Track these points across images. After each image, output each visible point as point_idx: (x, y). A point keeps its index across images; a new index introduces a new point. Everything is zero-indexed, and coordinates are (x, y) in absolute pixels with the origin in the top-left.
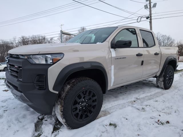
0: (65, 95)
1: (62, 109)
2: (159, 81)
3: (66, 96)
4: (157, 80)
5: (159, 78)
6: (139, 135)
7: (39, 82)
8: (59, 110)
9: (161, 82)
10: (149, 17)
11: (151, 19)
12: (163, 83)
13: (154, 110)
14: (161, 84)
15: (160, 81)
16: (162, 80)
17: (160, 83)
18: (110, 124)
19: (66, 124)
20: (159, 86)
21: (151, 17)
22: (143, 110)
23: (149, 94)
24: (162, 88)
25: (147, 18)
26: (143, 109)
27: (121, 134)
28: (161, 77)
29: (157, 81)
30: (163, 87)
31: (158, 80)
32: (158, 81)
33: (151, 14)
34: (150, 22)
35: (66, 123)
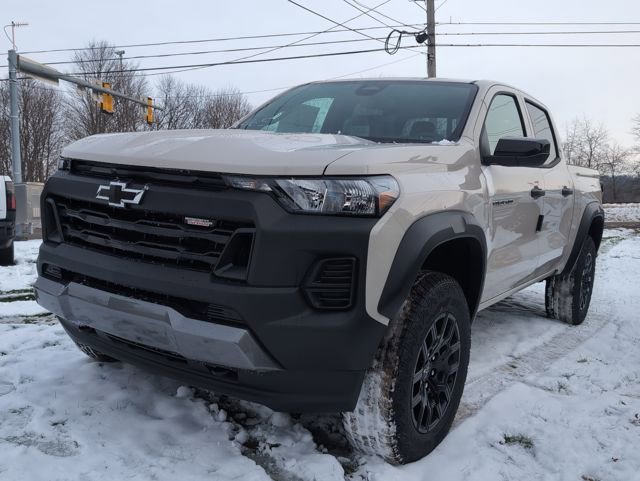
0: (399, 333)
1: (393, 385)
2: (557, 294)
3: (402, 338)
4: (550, 289)
5: (557, 280)
6: (615, 460)
7: (324, 281)
8: (380, 390)
9: (566, 296)
10: (426, 37)
11: (432, 46)
12: (570, 300)
13: (594, 387)
14: (565, 302)
15: (562, 292)
16: (568, 290)
17: (562, 299)
18: (508, 440)
19: (393, 441)
20: (557, 311)
21: (432, 35)
22: (562, 390)
23: (538, 342)
24: (564, 320)
25: (420, 39)
26: (561, 387)
27: (564, 461)
28: (566, 279)
29: (550, 295)
30: (570, 317)
31: (553, 290)
32: (553, 295)
33: (431, 24)
34: (428, 55)
35: (395, 437)
